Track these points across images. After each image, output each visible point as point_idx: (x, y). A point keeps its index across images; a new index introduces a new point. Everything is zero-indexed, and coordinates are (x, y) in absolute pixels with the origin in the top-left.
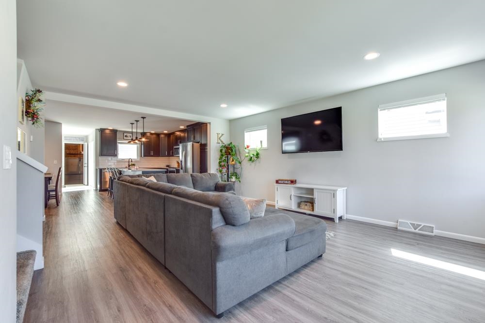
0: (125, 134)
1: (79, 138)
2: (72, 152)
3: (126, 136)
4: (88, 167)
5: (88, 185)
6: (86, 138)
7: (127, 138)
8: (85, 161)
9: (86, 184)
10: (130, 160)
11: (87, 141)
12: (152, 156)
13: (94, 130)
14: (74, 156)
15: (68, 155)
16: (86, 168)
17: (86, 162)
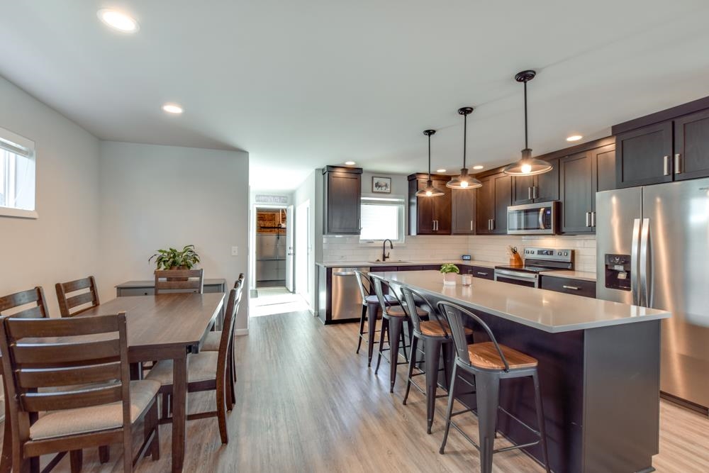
0: (376, 180)
1: (280, 197)
2: (268, 224)
3: (377, 185)
4: (294, 254)
5: (294, 292)
6: (290, 197)
7: (380, 190)
8: (290, 243)
9: (291, 290)
10: (388, 244)
11: (292, 202)
12: (435, 233)
13: (313, 170)
14: (271, 231)
15: (261, 229)
16: (292, 257)
17: (292, 246)
